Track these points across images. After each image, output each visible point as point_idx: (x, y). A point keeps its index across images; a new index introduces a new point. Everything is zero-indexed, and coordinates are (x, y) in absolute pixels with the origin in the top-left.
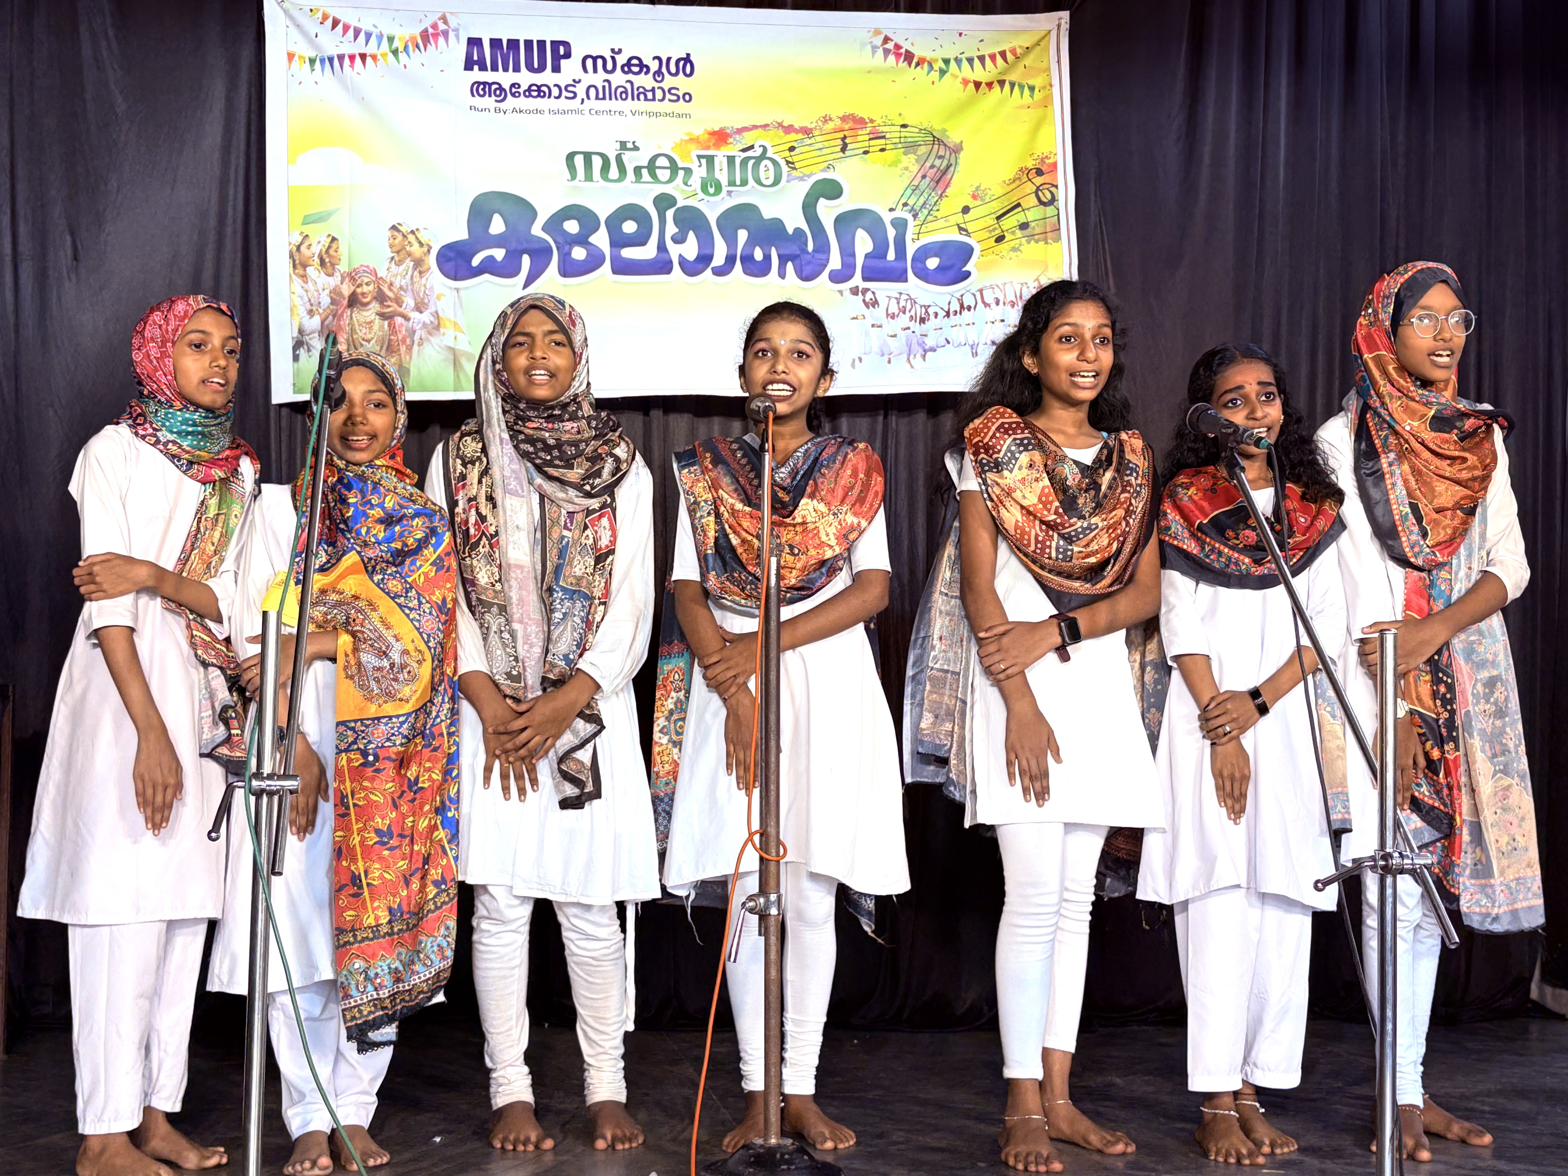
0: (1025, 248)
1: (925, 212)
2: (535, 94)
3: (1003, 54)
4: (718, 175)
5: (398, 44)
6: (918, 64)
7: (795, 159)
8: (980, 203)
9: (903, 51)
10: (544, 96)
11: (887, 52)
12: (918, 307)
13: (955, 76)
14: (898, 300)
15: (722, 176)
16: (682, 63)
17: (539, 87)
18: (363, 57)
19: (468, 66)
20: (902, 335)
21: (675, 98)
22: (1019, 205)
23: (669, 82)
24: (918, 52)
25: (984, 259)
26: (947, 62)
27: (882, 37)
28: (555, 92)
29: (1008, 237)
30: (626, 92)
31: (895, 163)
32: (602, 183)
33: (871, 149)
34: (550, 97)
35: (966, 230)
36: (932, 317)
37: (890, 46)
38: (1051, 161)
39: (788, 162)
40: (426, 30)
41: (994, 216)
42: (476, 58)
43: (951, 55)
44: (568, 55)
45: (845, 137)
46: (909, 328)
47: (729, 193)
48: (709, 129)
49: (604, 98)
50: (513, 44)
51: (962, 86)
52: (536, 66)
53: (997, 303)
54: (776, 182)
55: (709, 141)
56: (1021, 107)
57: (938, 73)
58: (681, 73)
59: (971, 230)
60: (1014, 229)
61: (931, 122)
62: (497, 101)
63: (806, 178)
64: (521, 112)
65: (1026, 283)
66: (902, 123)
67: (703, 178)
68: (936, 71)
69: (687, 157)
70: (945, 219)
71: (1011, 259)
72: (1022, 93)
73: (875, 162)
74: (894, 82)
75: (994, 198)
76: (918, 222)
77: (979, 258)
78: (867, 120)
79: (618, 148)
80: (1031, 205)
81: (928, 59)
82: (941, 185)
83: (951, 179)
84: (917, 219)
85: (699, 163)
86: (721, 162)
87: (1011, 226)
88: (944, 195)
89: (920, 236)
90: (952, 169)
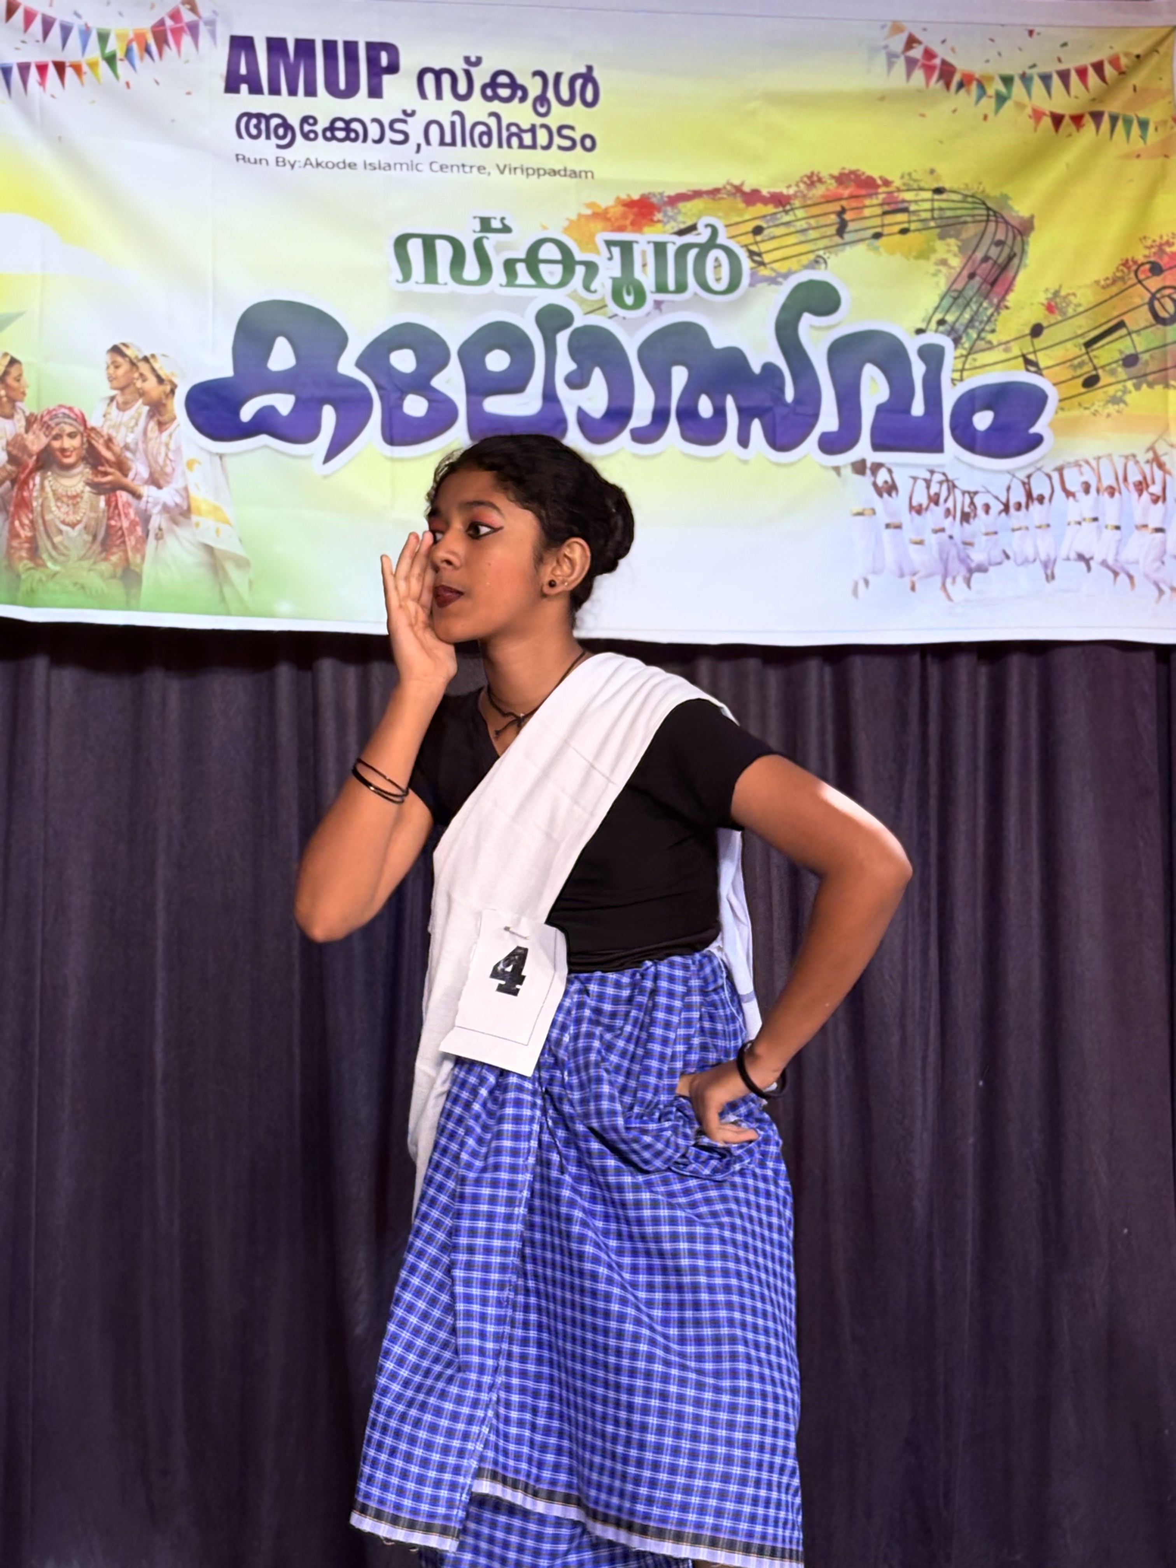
0: (1133, 397)
1: (973, 334)
2: (341, 134)
3: (1098, 67)
4: (638, 274)
5: (114, 45)
6: (961, 85)
7: (763, 247)
8: (1059, 318)
9: (937, 62)
10: (355, 140)
11: (911, 64)
13: (1020, 106)
14: (928, 483)
15: (646, 278)
16: (579, 83)
17: (348, 123)
18: (60, 67)
19: (232, 86)
20: (932, 540)
21: (567, 143)
22: (1120, 325)
23: (558, 115)
24: (961, 65)
25: (1062, 414)
26: (1007, 81)
27: (903, 38)
28: (374, 131)
29: (1105, 379)
30: (489, 133)
31: (924, 254)
32: (453, 286)
33: (886, 230)
34: (365, 140)
35: (1035, 364)
36: (980, 511)
37: (917, 53)
38: (1174, 249)
39: (751, 254)
40: (162, 23)
41: (1082, 341)
42: (243, 70)
43: (1015, 71)
44: (393, 68)
45: (843, 211)
46: (943, 530)
47: (658, 304)
48: (623, 196)
49: (453, 143)
50: (305, 47)
51: (1031, 122)
52: (342, 85)
53: (1087, 488)
54: (733, 286)
55: (624, 216)
56: (1127, 156)
57: (993, 101)
58: (578, 101)
59: (1042, 365)
60: (1114, 366)
61: (980, 183)
62: (279, 146)
63: (780, 280)
64: (318, 164)
65: (1134, 456)
66: (935, 185)
67: (614, 280)
68: (990, 97)
69: (588, 243)
70: (1003, 347)
71: (1109, 415)
72: (1128, 133)
73: (892, 252)
74: (923, 115)
75: (1080, 309)
76: (961, 351)
77: (1056, 413)
78: (879, 182)
79: (478, 228)
80: (1143, 324)
81: (977, 76)
82: (998, 289)
83: (1014, 278)
84: (960, 346)
85: (608, 255)
86: (644, 253)
87: (1110, 360)
88: (1003, 305)
89: (965, 374)
90: (1016, 261)
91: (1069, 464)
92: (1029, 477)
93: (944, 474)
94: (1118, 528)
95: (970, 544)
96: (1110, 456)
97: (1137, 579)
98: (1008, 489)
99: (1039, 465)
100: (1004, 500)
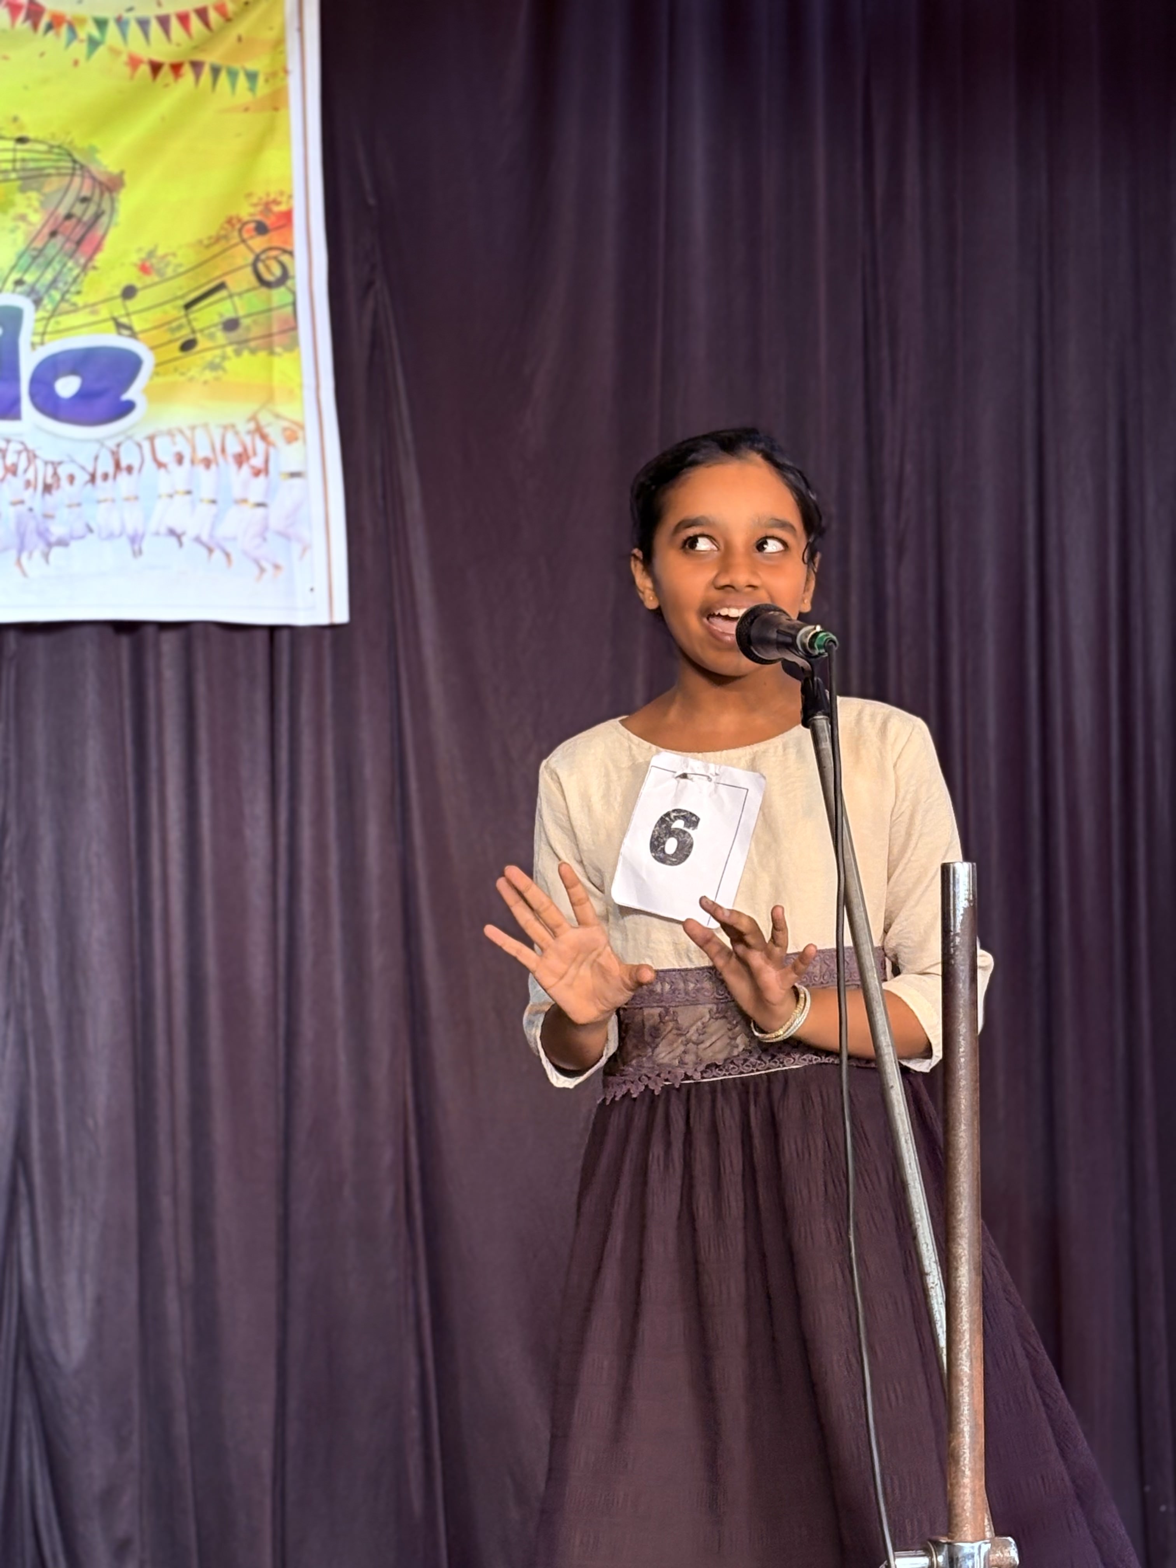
0: (233, 364)
1: (57, 295)
3: (202, 13)
6: (50, 27)
8: (155, 279)
9: (24, 1)
12: (40, 464)
13: (114, 52)
22: (221, 286)
25: (159, 380)
26: (101, 24)
29: (203, 342)
35: (129, 328)
36: (64, 482)
38: (283, 208)
41: (182, 302)
43: (109, 14)
46: (22, 502)
51: (127, 70)
53: (180, 459)
56: (234, 108)
57: (85, 46)
59: (137, 327)
60: (213, 330)
61: (69, 133)
65: (233, 426)
66: (18, 134)
68: (82, 41)
70: (88, 310)
71: (205, 383)
72: (233, 84)
75: (181, 270)
76: (41, 314)
77: (150, 378)
80: (245, 286)
81: (69, 17)
82: (86, 247)
83: (103, 237)
84: (41, 308)
87: (207, 324)
88: (90, 265)
89: (47, 337)
90: (104, 219)
91: (161, 433)
92: (119, 445)
93: (22, 443)
94: (214, 502)
96: (206, 426)
97: (234, 556)
98: (96, 458)
100: (90, 469)
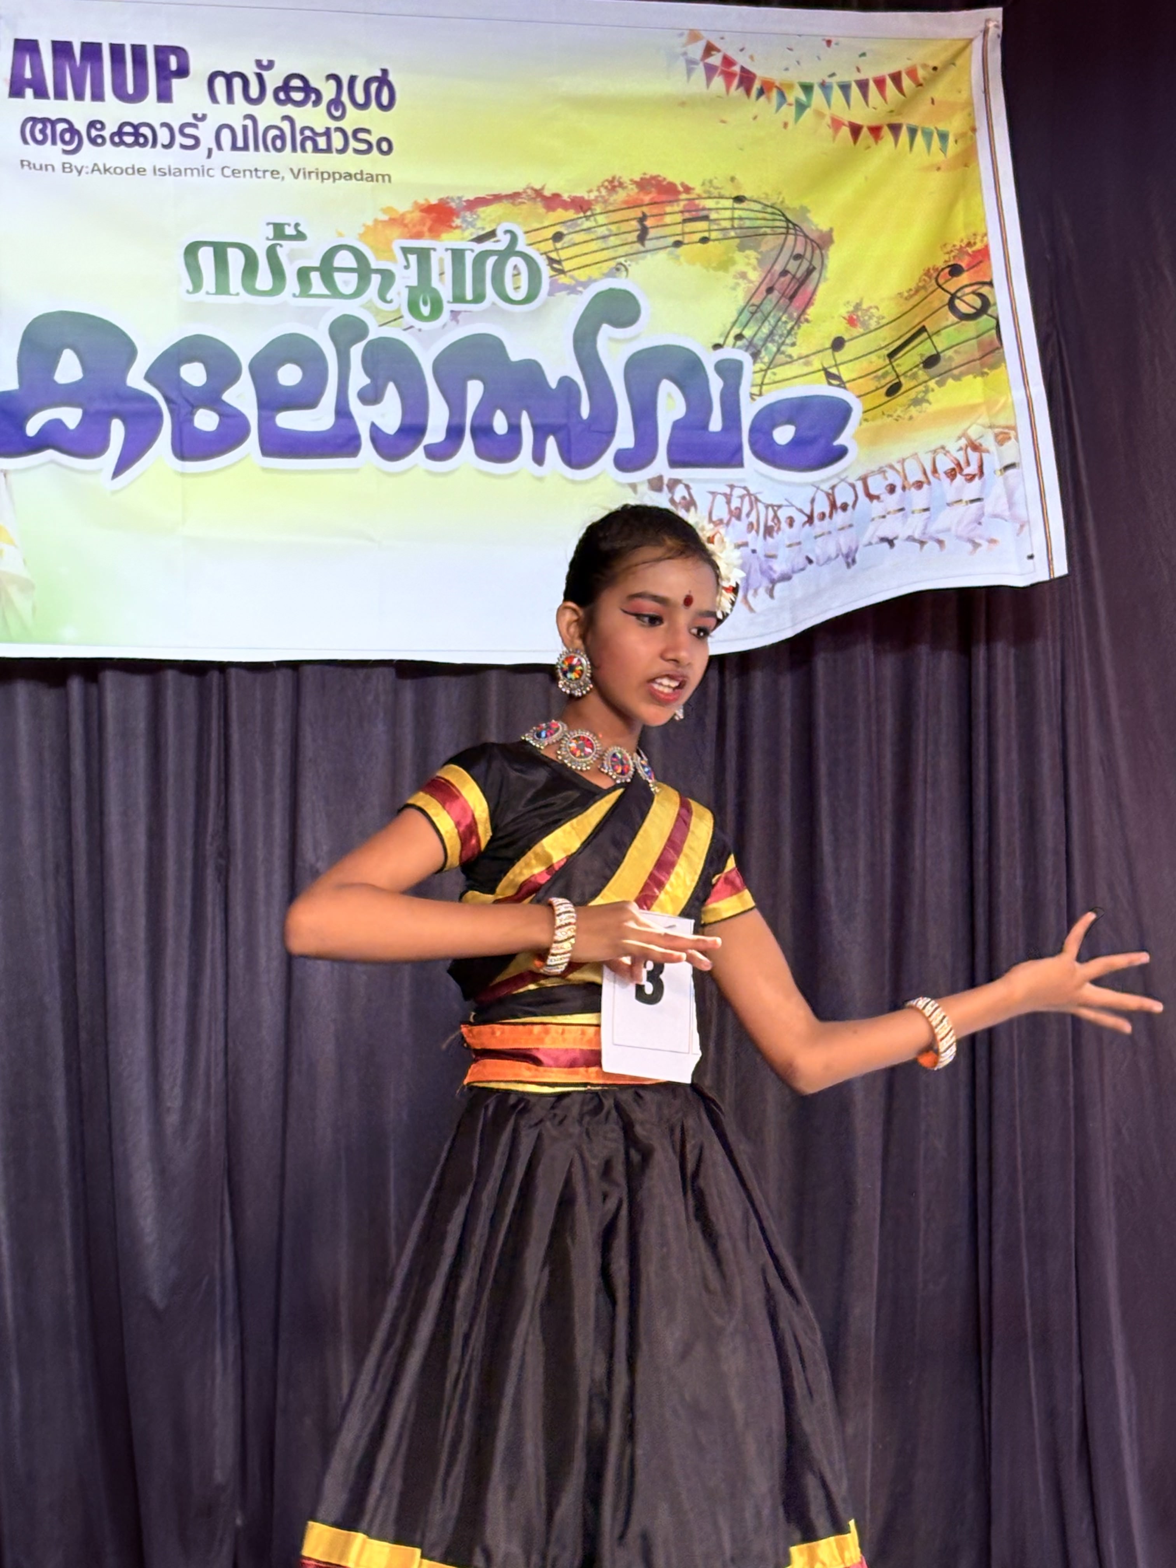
0: (935, 397)
1: (772, 348)
2: (129, 139)
3: (896, 78)
4: (435, 283)
6: (761, 92)
7: (563, 254)
8: (861, 331)
9: (736, 69)
10: (145, 144)
11: (710, 71)
12: (761, 507)
13: (819, 114)
15: (443, 287)
16: (374, 87)
17: (136, 127)
19: (16, 90)
21: (363, 147)
22: (924, 330)
23: (353, 118)
24: (761, 72)
25: (868, 426)
26: (807, 89)
27: (702, 44)
28: (163, 136)
29: (907, 385)
30: (282, 137)
31: (724, 264)
32: (246, 297)
33: (687, 239)
34: (154, 145)
35: (838, 378)
37: (716, 60)
38: (978, 247)
39: (551, 261)
41: (886, 352)
42: (28, 74)
43: (814, 79)
44: (183, 72)
45: (642, 219)
47: (455, 314)
48: (421, 201)
49: (246, 148)
50: (91, 51)
51: (830, 131)
52: (130, 89)
54: (532, 295)
55: (421, 222)
56: (928, 168)
57: (793, 108)
58: (373, 104)
59: (845, 377)
60: (915, 370)
61: (780, 193)
62: (65, 152)
63: (580, 289)
64: (106, 170)
66: (735, 194)
67: (411, 289)
68: (790, 105)
69: (384, 250)
70: (802, 361)
71: (911, 418)
72: (928, 145)
73: (692, 262)
74: (723, 122)
75: (883, 322)
76: (759, 366)
77: (861, 424)
78: (680, 189)
79: (271, 236)
80: (944, 323)
81: (777, 84)
82: (799, 301)
83: (815, 291)
84: (758, 361)
85: (405, 264)
86: (441, 261)
87: (912, 366)
88: (802, 319)
89: (765, 388)
90: (815, 275)
92: (833, 488)
95: (773, 557)
98: (813, 501)
99: (843, 476)
100: (808, 511)
